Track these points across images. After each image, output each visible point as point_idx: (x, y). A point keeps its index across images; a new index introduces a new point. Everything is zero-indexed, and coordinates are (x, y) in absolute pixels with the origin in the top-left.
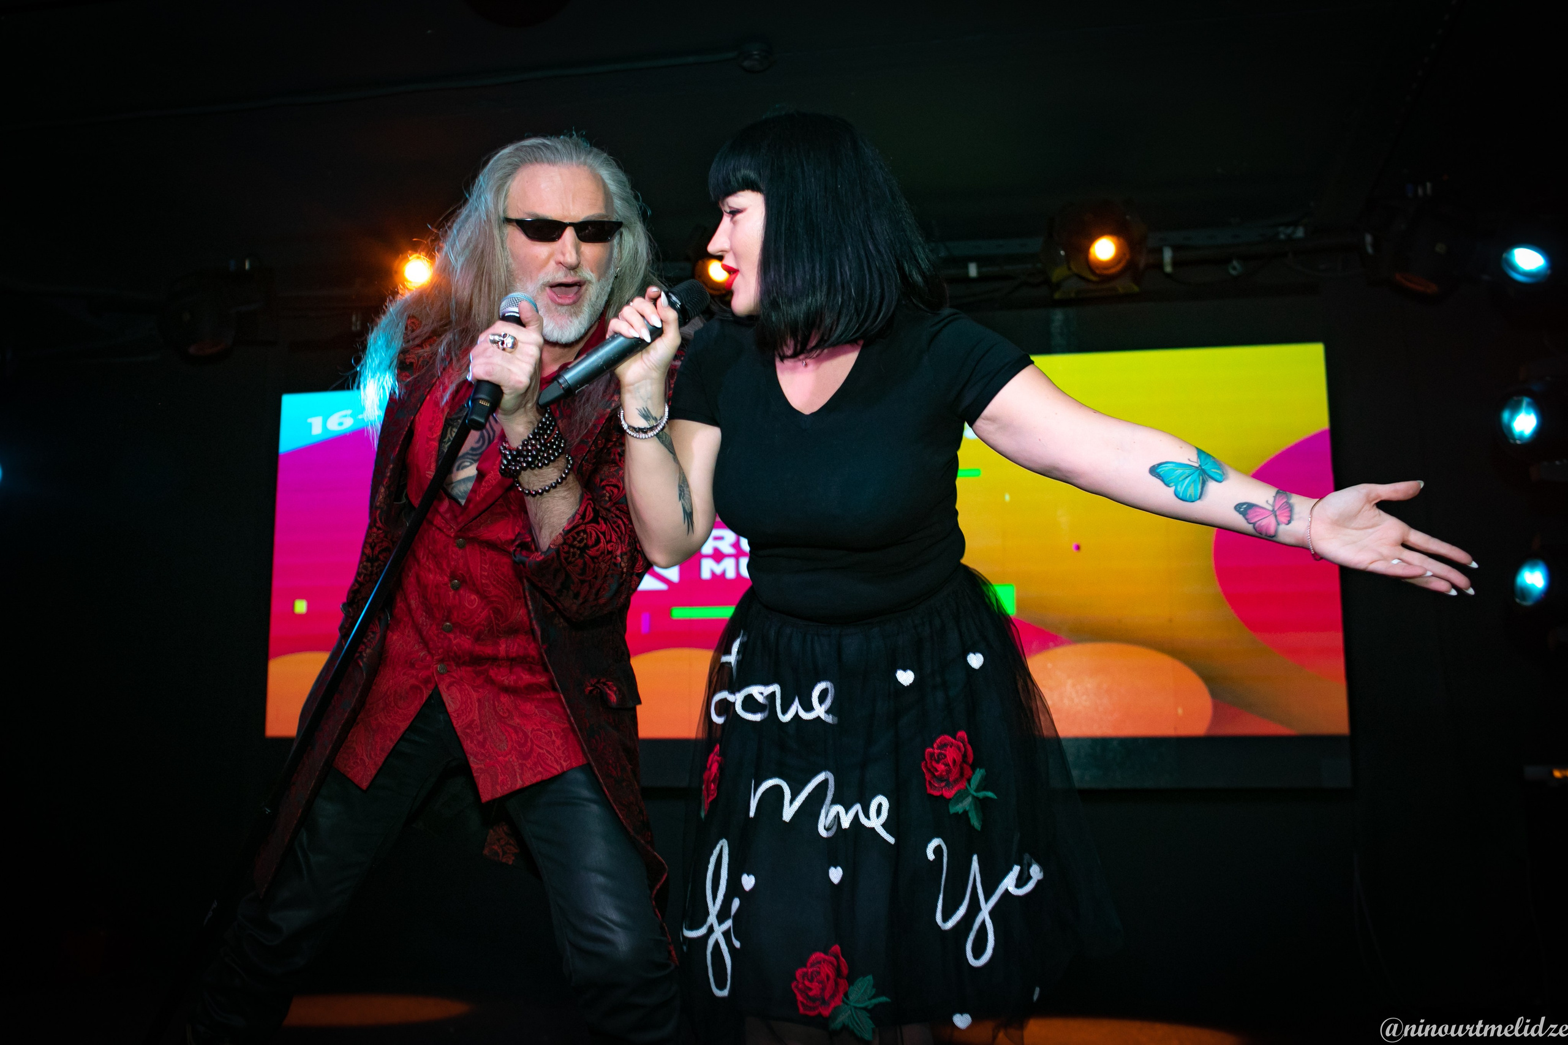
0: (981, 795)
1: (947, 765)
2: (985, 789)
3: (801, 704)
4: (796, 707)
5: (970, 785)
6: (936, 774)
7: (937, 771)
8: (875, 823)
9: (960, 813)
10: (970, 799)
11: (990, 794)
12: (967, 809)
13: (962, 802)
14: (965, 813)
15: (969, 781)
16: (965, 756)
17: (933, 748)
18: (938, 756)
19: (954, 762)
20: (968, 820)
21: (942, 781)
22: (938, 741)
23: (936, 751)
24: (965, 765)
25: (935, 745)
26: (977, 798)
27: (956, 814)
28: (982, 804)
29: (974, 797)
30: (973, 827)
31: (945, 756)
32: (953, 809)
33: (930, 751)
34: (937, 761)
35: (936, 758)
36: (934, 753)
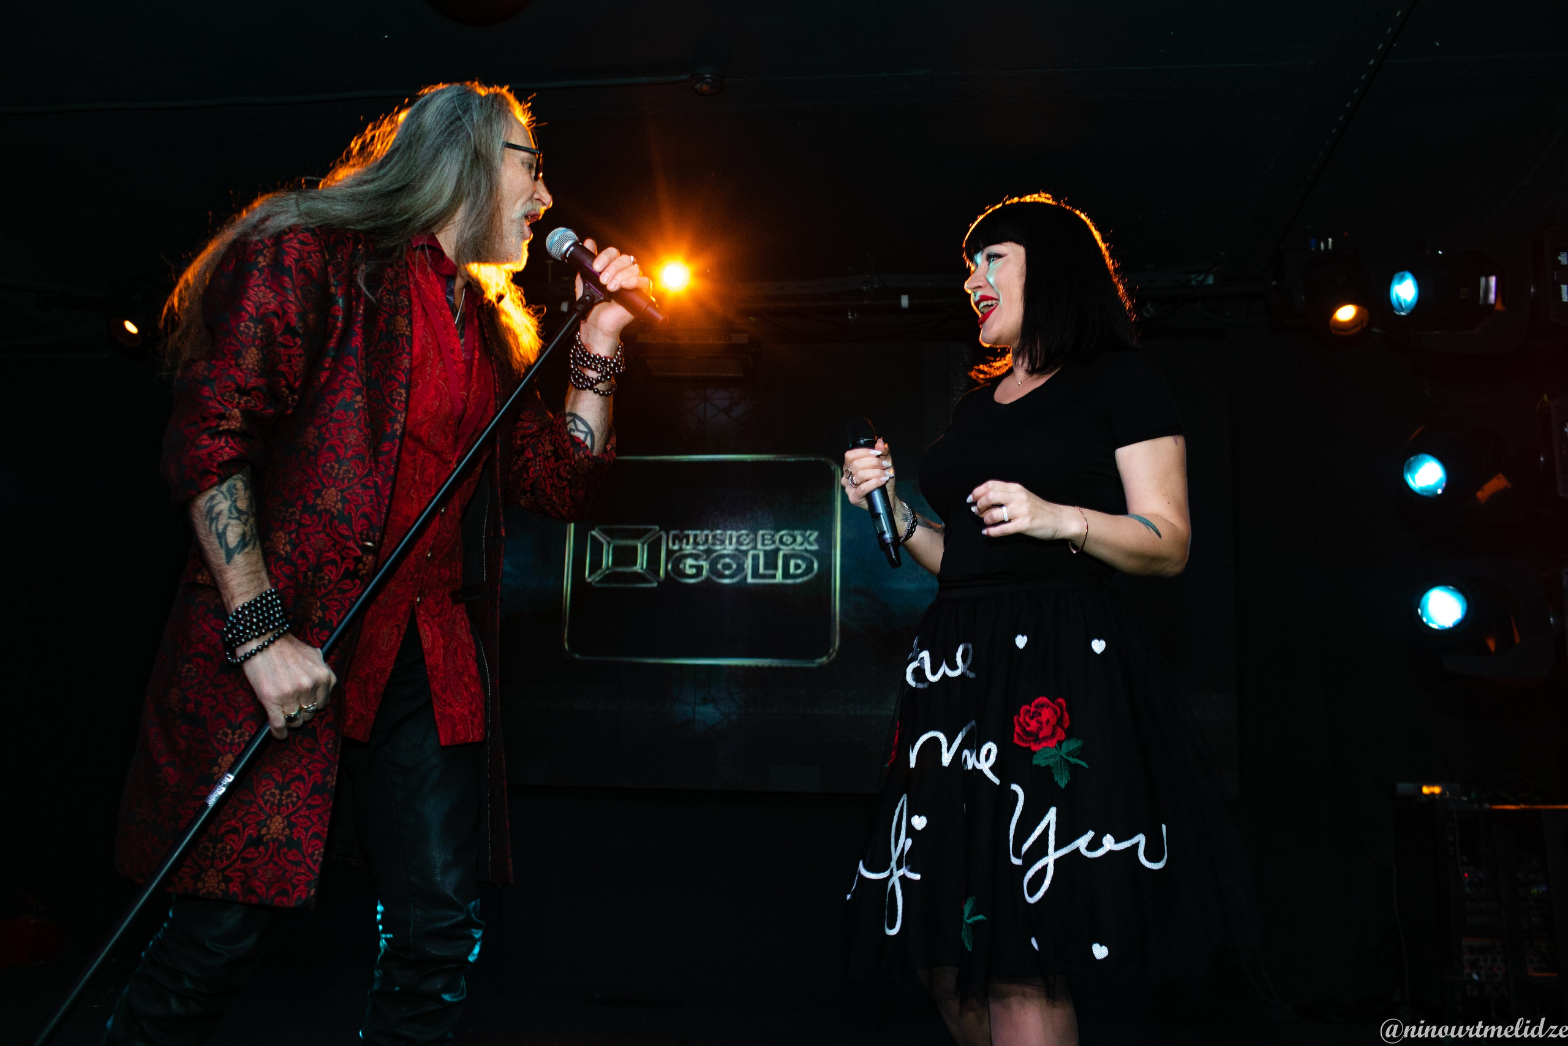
0: (1073, 760)
1: (1040, 722)
2: (1079, 757)
3: (947, 664)
4: (944, 669)
5: (1060, 748)
6: (1028, 729)
7: (1028, 725)
8: (985, 767)
9: (1042, 766)
10: (1058, 758)
11: (1084, 764)
12: (1055, 765)
13: (1050, 757)
14: (1051, 768)
15: (1061, 744)
16: (1060, 721)
17: (1030, 705)
18: (1034, 713)
19: (1048, 722)
20: (1053, 775)
21: (1033, 736)
22: (1037, 701)
23: (1033, 709)
24: (1059, 729)
25: (1033, 704)
26: (1068, 762)
27: (1039, 766)
28: (1074, 769)
30: (1057, 784)
31: (1040, 714)
32: (1035, 762)
33: (1028, 707)
34: (1031, 718)
35: (1031, 715)
36: (1030, 711)
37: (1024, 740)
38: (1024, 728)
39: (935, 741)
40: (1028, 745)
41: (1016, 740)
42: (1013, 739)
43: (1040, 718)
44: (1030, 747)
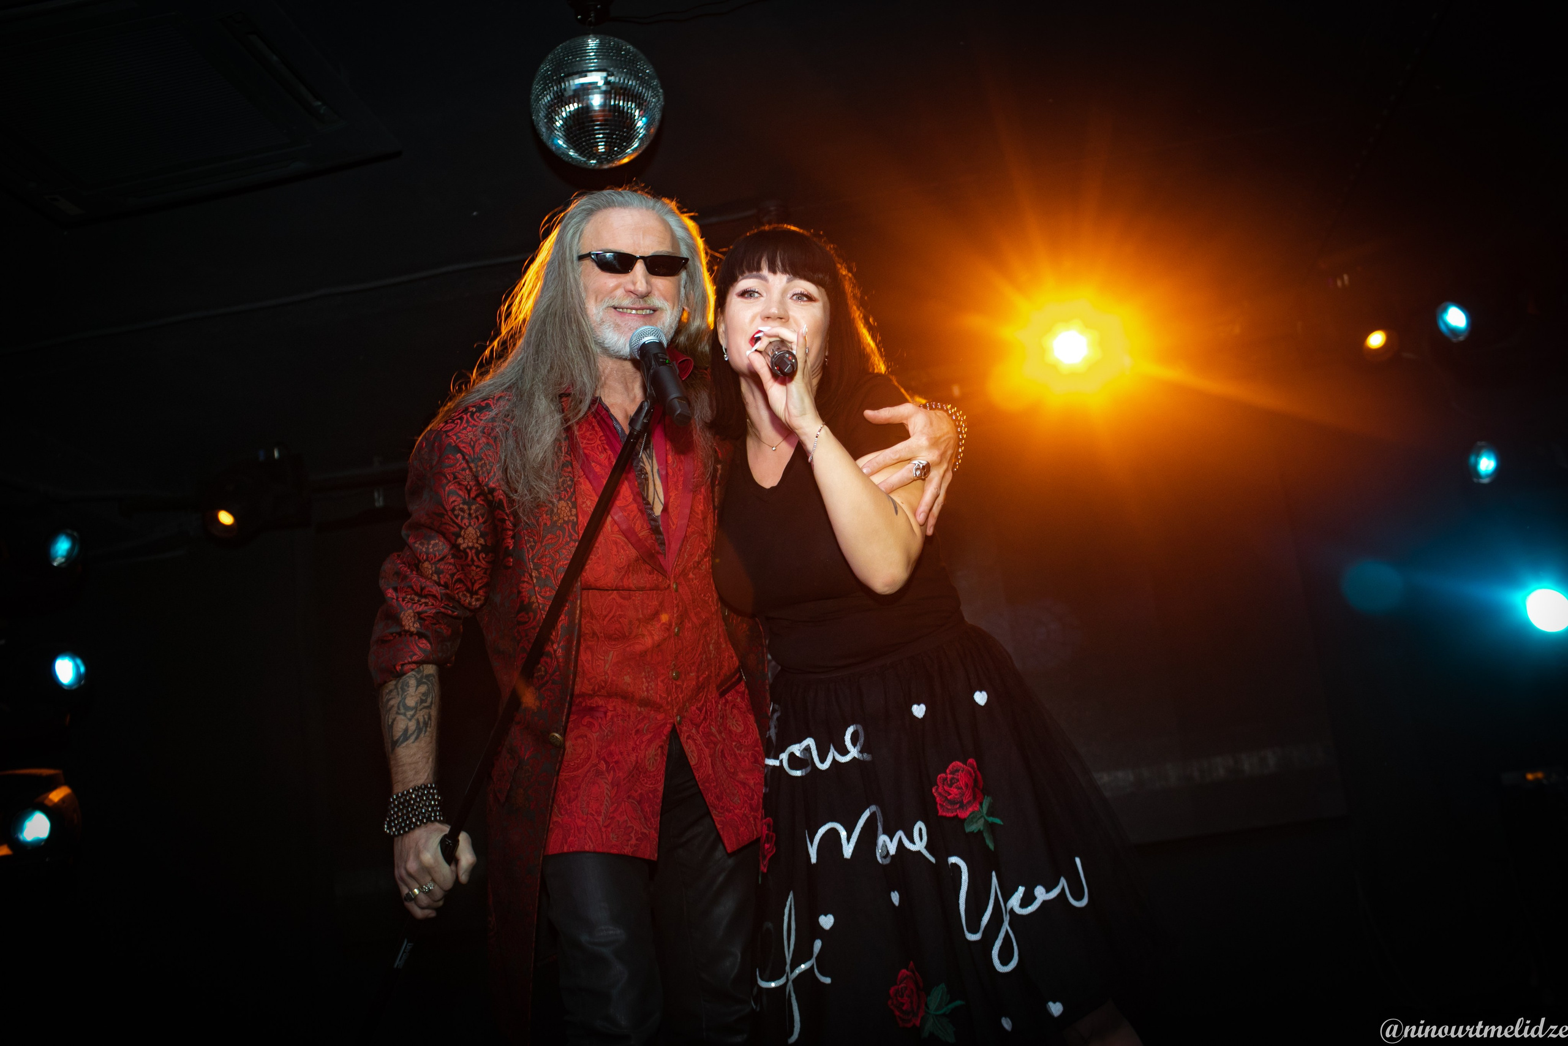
0: (991, 819)
1: (959, 788)
2: (994, 815)
3: (836, 749)
4: (833, 754)
5: (982, 807)
6: (949, 798)
7: (950, 794)
8: (918, 845)
9: (975, 832)
10: (982, 821)
11: (999, 821)
12: (982, 829)
13: (976, 822)
14: (980, 832)
15: (981, 804)
16: (976, 782)
17: (945, 772)
18: (951, 781)
19: (967, 785)
20: (984, 839)
21: (957, 803)
22: (950, 767)
23: (949, 776)
24: (976, 790)
25: (948, 771)
26: (989, 822)
27: (972, 833)
28: (993, 828)
29: (985, 820)
30: (988, 847)
31: (957, 780)
32: (968, 829)
33: (943, 775)
34: (951, 786)
35: (949, 783)
36: (947, 778)
37: (949, 809)
38: (946, 797)
39: (834, 833)
40: (955, 814)
41: (941, 813)
42: (937, 812)
43: (958, 783)
44: (957, 815)
